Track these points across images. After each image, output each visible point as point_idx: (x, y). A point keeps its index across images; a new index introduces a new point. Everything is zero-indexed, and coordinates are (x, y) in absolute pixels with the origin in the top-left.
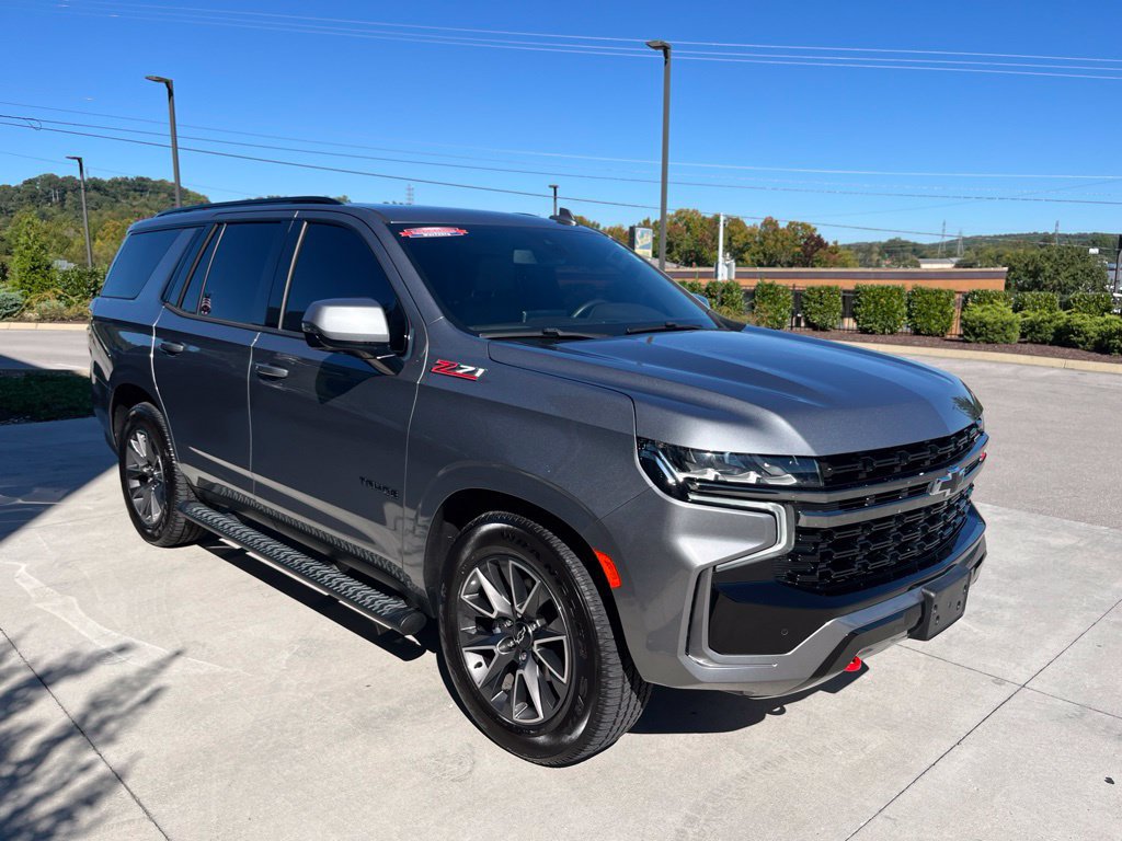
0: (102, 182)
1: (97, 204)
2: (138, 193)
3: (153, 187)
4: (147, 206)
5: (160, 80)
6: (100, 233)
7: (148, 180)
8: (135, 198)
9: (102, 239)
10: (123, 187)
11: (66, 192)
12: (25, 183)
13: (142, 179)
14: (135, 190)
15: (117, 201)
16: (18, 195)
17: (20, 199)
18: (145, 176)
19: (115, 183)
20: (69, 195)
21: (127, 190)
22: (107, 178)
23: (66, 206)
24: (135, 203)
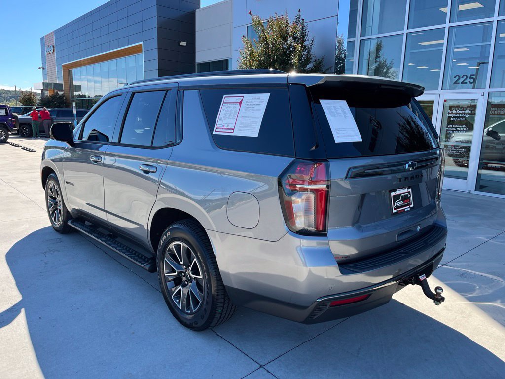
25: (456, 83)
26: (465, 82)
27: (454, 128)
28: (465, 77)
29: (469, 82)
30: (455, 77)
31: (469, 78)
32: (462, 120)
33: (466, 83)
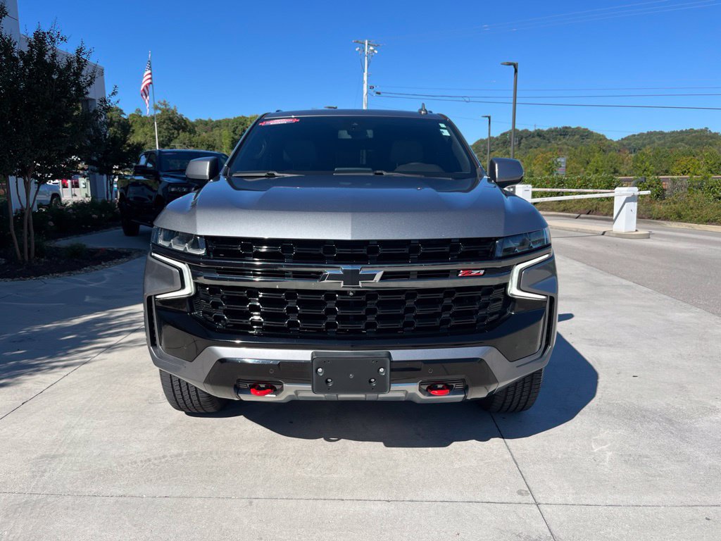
0: (543, 131)
1: (538, 145)
2: (562, 137)
3: (572, 131)
4: (566, 144)
5: (510, 64)
6: (535, 162)
7: (570, 128)
8: (560, 140)
9: (535, 165)
10: (554, 134)
11: (522, 139)
12: (502, 135)
13: (566, 128)
14: (561, 135)
15: (549, 142)
16: (497, 142)
17: (498, 144)
18: (567, 126)
19: (551, 131)
20: (524, 140)
21: (557, 135)
22: (545, 129)
23: (521, 147)
24: (560, 143)
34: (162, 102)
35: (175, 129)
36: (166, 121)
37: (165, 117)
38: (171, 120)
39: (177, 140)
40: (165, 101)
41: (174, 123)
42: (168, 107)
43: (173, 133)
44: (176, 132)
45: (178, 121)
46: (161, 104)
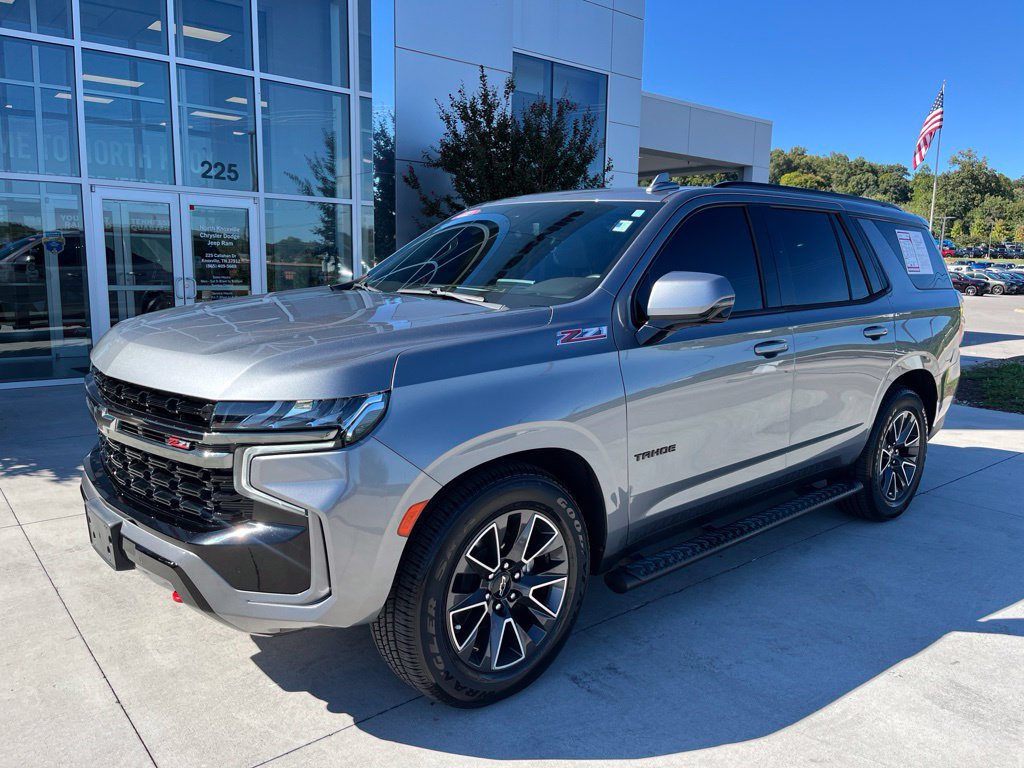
25: (204, 175)
26: (222, 175)
27: (217, 258)
28: (219, 168)
29: (229, 177)
30: (203, 165)
31: (226, 169)
32: (227, 244)
33: (224, 178)
34: (966, 152)
35: (978, 192)
36: (966, 181)
37: (965, 174)
38: (974, 178)
39: (979, 209)
40: (970, 151)
41: (979, 184)
42: (972, 160)
43: (974, 199)
44: (979, 196)
45: (986, 182)
46: (963, 155)
